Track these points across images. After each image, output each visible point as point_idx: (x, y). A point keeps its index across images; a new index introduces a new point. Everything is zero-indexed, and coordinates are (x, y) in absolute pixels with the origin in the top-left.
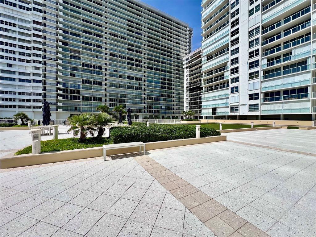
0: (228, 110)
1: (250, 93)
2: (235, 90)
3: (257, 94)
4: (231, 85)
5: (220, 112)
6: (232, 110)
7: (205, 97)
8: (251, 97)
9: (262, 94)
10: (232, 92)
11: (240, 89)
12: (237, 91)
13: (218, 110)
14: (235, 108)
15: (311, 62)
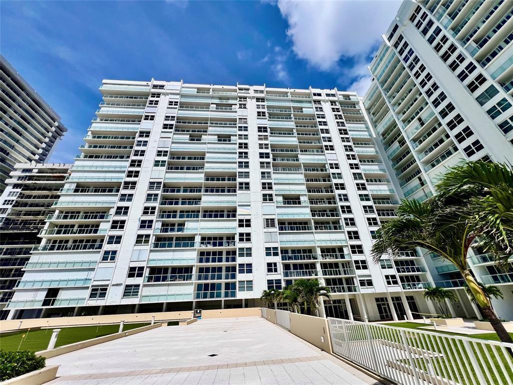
0: (86, 294)
1: (133, 265)
2: (110, 256)
3: (141, 269)
4: (106, 247)
5: (64, 300)
6: (92, 295)
7: (40, 261)
8: (132, 272)
9: (148, 269)
10: (105, 259)
11: (119, 256)
12: (113, 259)
13: (62, 295)
14: (99, 291)
15: (198, 239)
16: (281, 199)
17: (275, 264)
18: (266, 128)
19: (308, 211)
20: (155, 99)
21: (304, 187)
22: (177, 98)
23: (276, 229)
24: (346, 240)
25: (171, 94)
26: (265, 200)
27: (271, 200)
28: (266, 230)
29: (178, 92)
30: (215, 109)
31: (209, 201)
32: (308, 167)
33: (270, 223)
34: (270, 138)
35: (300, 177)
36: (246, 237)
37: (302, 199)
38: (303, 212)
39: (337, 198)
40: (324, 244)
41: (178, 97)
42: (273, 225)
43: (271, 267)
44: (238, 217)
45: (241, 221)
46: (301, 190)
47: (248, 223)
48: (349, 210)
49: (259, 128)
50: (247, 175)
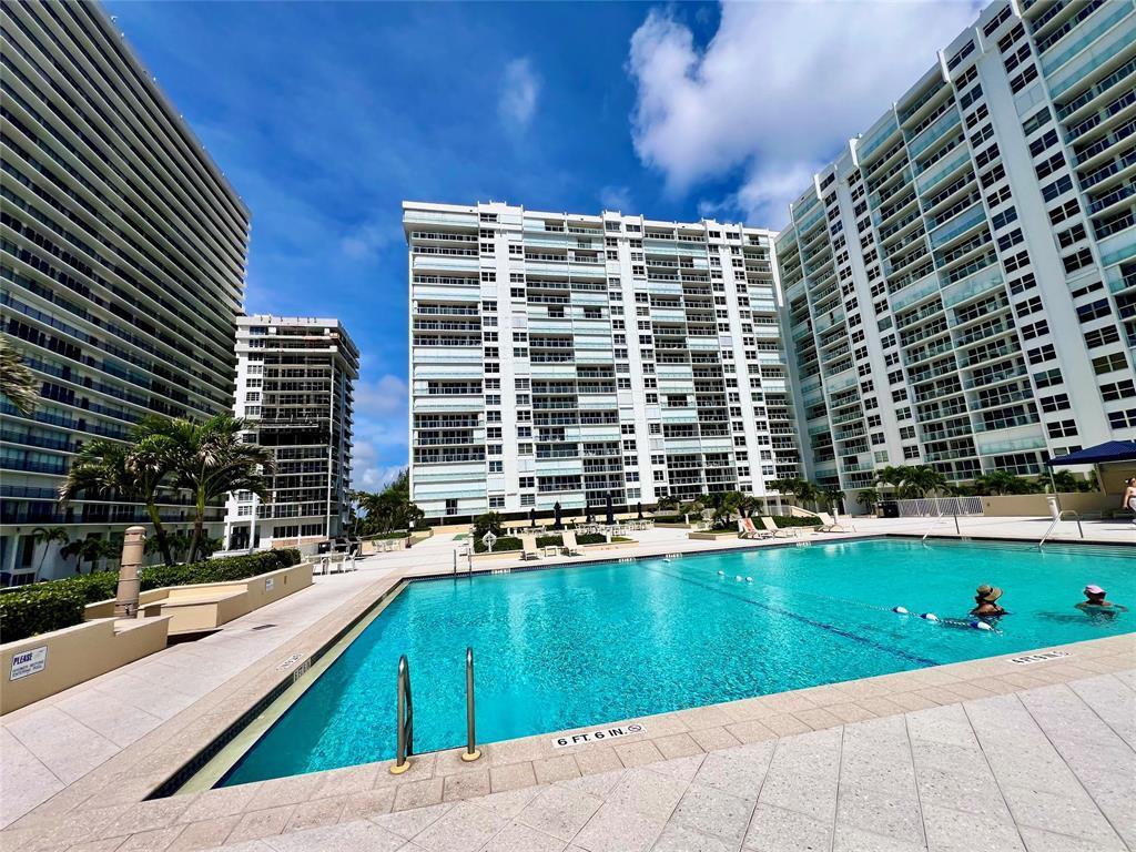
0: (486, 503)
1: (522, 475)
2: (497, 467)
3: (531, 479)
4: (489, 458)
5: (464, 508)
6: (492, 505)
8: (524, 482)
10: (492, 470)
11: (505, 466)
12: (500, 469)
13: (460, 505)
14: (498, 501)
15: (581, 448)
16: (665, 399)
17: (661, 472)
18: (645, 295)
19: (695, 413)
20: (487, 241)
21: (691, 384)
22: (518, 240)
23: (661, 436)
24: (731, 447)
25: (510, 231)
26: (648, 401)
27: (655, 401)
28: (650, 437)
29: (519, 228)
30: (574, 261)
31: (586, 402)
32: (698, 356)
33: (655, 428)
34: (652, 312)
35: (686, 370)
36: (632, 445)
37: (689, 399)
38: (688, 415)
39: (728, 397)
40: (710, 451)
41: (519, 237)
42: (658, 431)
43: (658, 475)
44: (622, 423)
45: (624, 426)
46: (688, 387)
47: (632, 429)
48: (738, 411)
49: (637, 294)
50: (626, 368)
